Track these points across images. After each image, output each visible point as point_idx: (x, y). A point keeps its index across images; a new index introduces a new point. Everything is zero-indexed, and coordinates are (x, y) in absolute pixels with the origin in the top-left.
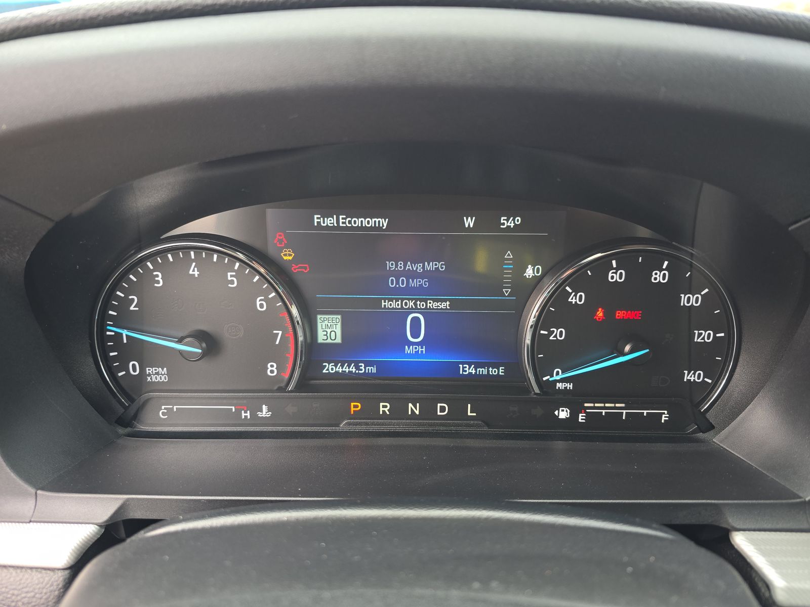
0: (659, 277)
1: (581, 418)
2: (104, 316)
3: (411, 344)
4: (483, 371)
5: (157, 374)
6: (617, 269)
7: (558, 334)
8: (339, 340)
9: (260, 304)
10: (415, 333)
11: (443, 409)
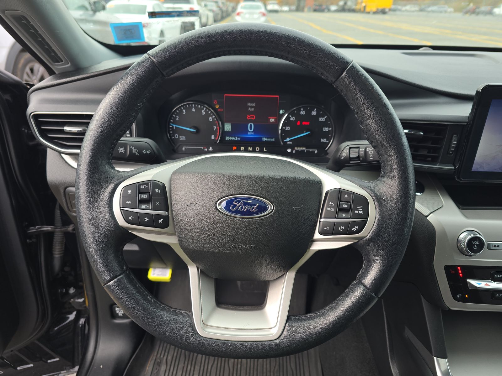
0: (314, 113)
1: (294, 152)
2: (170, 122)
3: (249, 132)
4: (269, 140)
5: (183, 138)
6: (303, 111)
7: (288, 128)
8: (230, 130)
9: (211, 119)
10: (251, 129)
11: (258, 149)
